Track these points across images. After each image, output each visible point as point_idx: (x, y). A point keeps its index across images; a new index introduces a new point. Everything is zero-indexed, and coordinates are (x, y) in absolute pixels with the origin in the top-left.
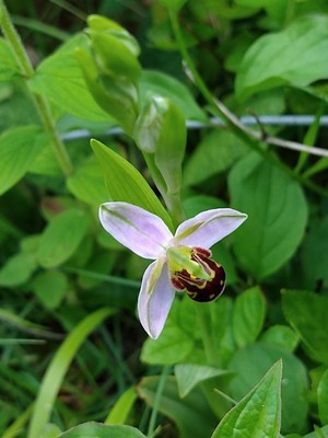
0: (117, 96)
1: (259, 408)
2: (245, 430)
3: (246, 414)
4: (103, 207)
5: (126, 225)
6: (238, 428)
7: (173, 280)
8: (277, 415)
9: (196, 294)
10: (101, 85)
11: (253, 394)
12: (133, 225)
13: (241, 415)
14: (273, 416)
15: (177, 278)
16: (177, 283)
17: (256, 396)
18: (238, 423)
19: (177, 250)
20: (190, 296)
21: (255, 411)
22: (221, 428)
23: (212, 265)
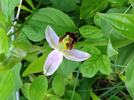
0: (10, 61)
1: (114, 21)
2: (122, 26)
3: (117, 25)
4: (46, 74)
5: (51, 66)
6: (121, 28)
7: (70, 49)
8: (116, 15)
9: (75, 42)
10: (6, 65)
11: (109, 23)
12: (52, 64)
13: (117, 27)
14: (117, 16)
15: (69, 48)
16: (71, 48)
17: (110, 22)
18: (120, 28)
19: (60, 48)
20: (75, 44)
21: (116, 22)
22: (122, 34)
23: (65, 36)
